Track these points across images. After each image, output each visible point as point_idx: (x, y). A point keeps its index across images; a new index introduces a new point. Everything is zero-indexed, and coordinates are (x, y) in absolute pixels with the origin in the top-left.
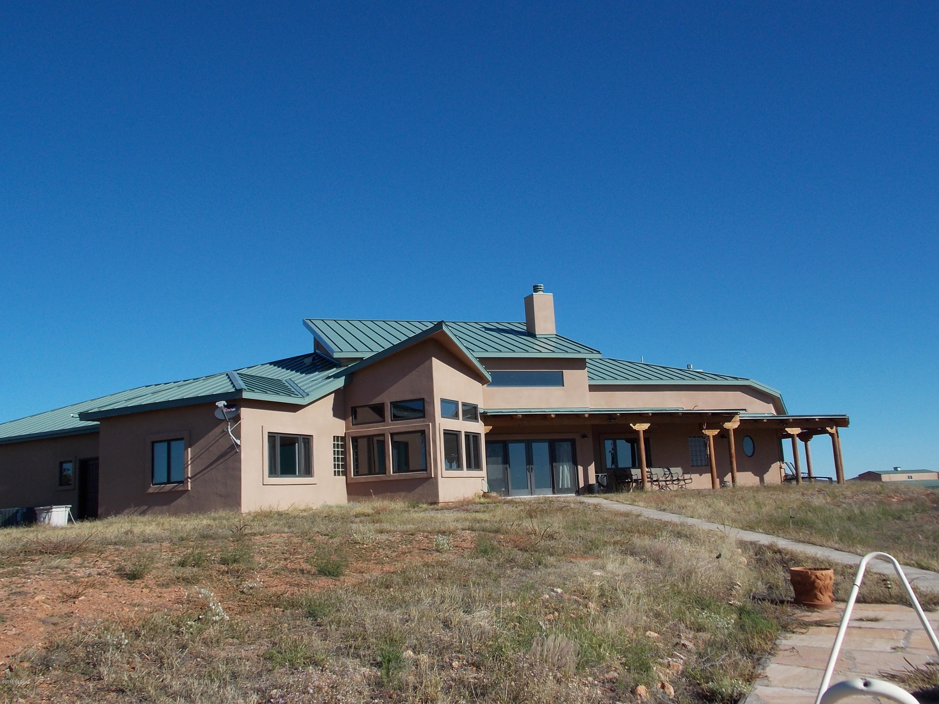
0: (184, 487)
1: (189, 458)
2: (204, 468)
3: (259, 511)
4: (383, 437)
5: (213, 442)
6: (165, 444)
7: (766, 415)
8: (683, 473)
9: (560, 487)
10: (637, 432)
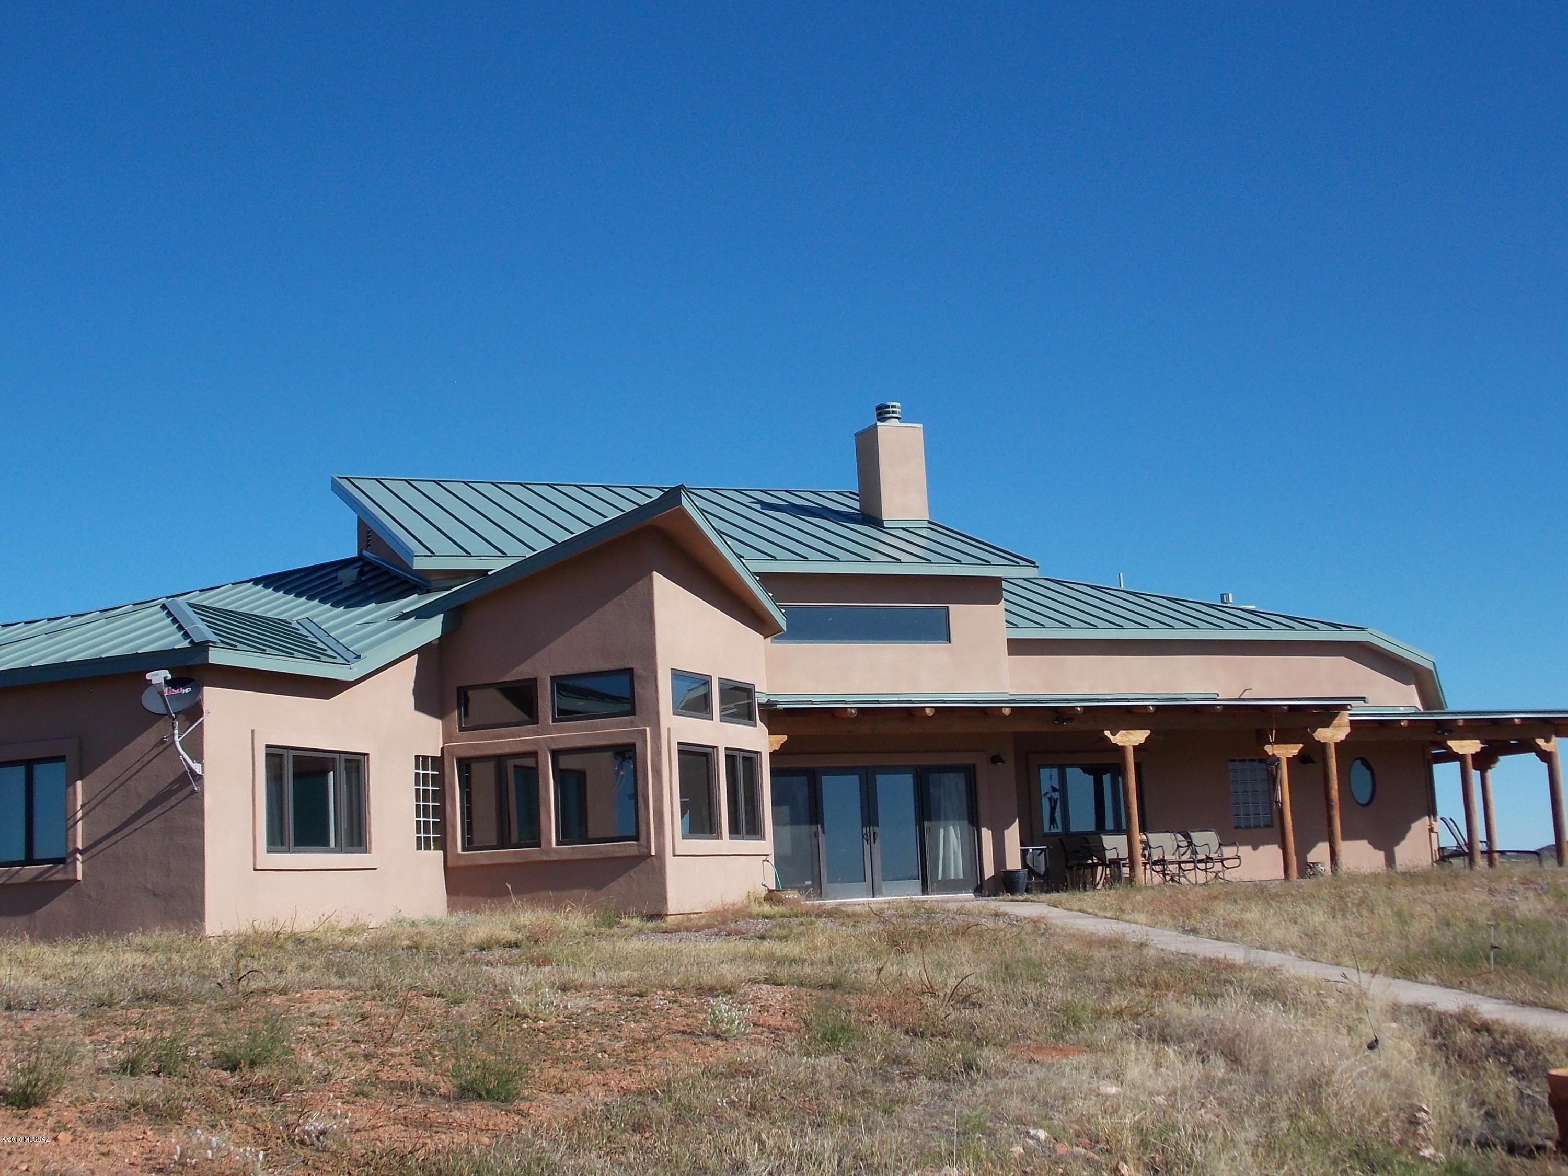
0: (66, 872)
1: (79, 803)
2: (113, 828)
3: (250, 931)
4: (533, 760)
5: (137, 766)
6: (21, 770)
7: (1402, 710)
8: (1220, 844)
9: (940, 878)
10: (1120, 750)
